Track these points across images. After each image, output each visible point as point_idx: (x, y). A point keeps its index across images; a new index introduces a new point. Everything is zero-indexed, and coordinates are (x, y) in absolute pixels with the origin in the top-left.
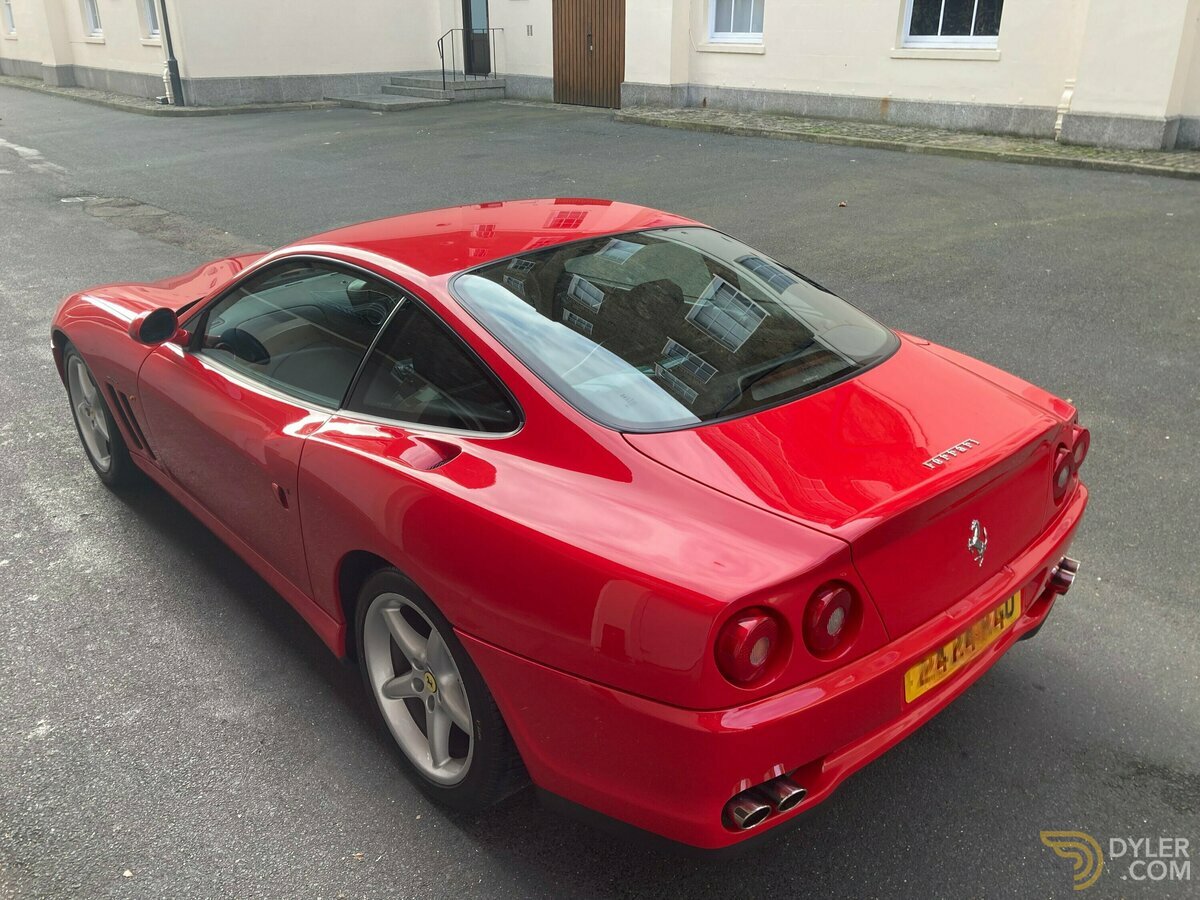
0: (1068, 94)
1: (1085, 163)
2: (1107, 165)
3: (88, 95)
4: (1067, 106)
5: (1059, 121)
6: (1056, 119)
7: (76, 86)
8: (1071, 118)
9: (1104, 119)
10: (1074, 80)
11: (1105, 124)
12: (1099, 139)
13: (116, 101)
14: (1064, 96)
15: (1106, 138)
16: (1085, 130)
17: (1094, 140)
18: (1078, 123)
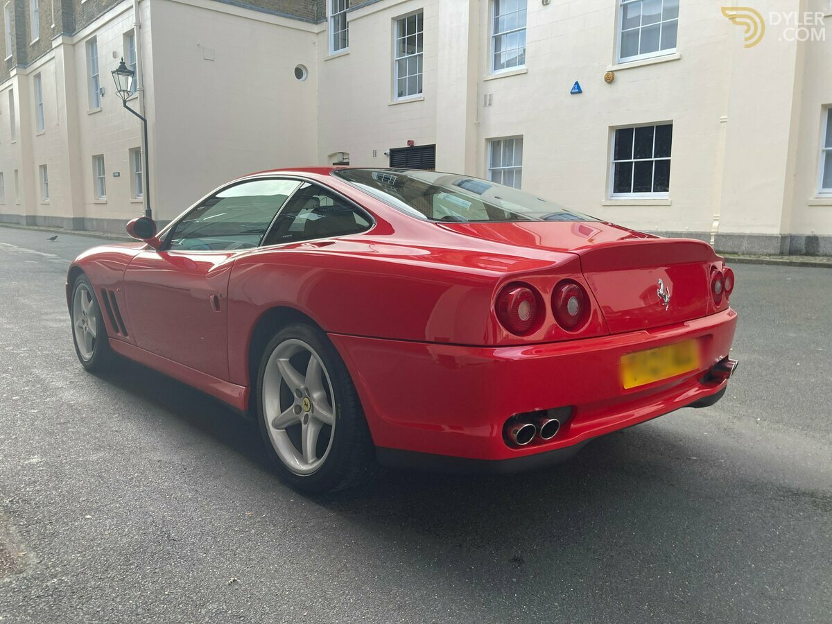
0: (716, 224)
1: (731, 259)
2: (746, 260)
3: (92, 233)
4: (716, 231)
5: (713, 240)
6: (710, 239)
7: (86, 230)
8: (719, 237)
9: (741, 237)
10: (719, 215)
11: (742, 240)
12: (739, 248)
13: (109, 235)
14: (713, 225)
15: (743, 248)
16: (729, 244)
17: (736, 250)
18: (724, 240)
